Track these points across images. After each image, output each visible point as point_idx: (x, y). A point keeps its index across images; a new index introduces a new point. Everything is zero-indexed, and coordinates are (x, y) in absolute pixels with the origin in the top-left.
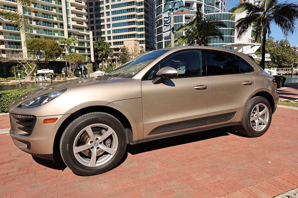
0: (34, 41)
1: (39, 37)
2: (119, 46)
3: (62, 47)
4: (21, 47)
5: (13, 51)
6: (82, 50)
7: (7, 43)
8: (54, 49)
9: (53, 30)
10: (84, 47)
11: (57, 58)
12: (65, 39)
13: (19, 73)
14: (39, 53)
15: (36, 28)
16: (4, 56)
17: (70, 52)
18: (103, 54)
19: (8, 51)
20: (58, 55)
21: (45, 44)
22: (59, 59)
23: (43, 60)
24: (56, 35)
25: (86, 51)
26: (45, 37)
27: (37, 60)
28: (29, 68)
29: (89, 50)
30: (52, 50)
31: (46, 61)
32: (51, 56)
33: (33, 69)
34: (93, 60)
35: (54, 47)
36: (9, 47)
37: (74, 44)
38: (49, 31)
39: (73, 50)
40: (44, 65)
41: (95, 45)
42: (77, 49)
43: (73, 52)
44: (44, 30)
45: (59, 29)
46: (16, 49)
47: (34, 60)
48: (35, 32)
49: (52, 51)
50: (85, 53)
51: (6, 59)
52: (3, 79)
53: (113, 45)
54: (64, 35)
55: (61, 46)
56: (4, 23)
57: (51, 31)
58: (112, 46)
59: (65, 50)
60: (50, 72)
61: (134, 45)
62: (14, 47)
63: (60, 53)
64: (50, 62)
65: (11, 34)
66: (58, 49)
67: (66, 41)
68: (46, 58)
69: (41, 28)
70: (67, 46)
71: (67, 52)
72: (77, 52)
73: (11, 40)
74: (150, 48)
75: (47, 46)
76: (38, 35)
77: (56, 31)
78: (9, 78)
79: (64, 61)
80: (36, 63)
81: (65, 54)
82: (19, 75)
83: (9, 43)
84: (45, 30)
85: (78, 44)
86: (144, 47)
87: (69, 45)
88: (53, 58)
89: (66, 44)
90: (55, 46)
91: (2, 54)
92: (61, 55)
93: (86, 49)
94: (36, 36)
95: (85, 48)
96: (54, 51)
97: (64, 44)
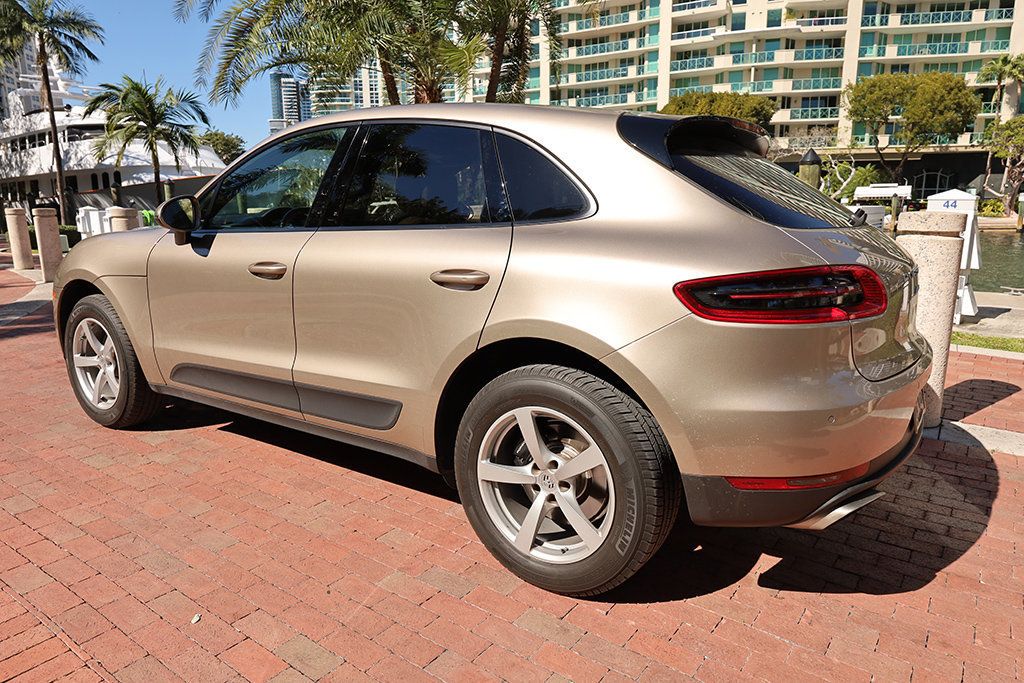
0: (874, 86)
1: (905, 67)
4: (835, 113)
5: (810, 127)
7: (800, 102)
8: (941, 108)
9: (964, 31)
11: (954, 138)
12: (1006, 61)
15: (900, 38)
16: (783, 143)
19: (797, 128)
21: (910, 90)
23: (894, 151)
24: (974, 49)
26: (927, 66)
27: (874, 151)
30: (934, 111)
31: (905, 155)
32: (923, 132)
33: (844, 184)
35: (941, 101)
36: (802, 114)
38: (948, 37)
40: (894, 169)
44: (930, 38)
45: (991, 21)
46: (819, 119)
47: (854, 151)
48: (891, 53)
49: (930, 114)
54: (1006, 45)
55: (980, 91)
56: (801, 41)
57: (957, 37)
59: (998, 106)
60: (895, 195)
62: (814, 113)
64: (925, 156)
65: (815, 71)
66: (959, 105)
67: (1007, 68)
69: (917, 35)
70: (1010, 89)
71: (1005, 113)
73: (811, 90)
75: (919, 99)
76: (900, 63)
77: (978, 34)
79: (979, 149)
80: (873, 163)
81: (994, 120)
83: (807, 101)
84: (932, 38)
89: (1007, 81)
90: (949, 93)
91: (779, 138)
94: (895, 67)
96: (941, 113)
97: (994, 83)
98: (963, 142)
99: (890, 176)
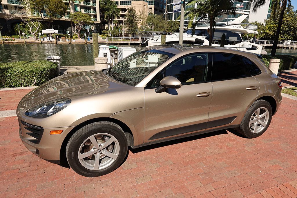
2: (126, 7)
3: (67, 5)
5: (16, 7)
6: (87, 9)
8: (58, 7)
10: (89, 5)
11: (61, 17)
13: (23, 32)
14: (43, 11)
16: (7, 12)
17: (75, 11)
18: (109, 15)
19: (11, 7)
20: (62, 14)
22: (63, 18)
23: (47, 18)
25: (92, 10)
27: (41, 18)
28: (33, 27)
29: (95, 9)
30: (56, 7)
31: (50, 20)
32: (54, 14)
33: (38, 28)
34: (98, 20)
35: (58, 5)
36: (12, 2)
37: (80, 2)
39: (78, 9)
40: (48, 24)
41: (101, 4)
42: (82, 7)
43: (78, 11)
46: (19, 5)
49: (56, 9)
50: (90, 13)
51: (9, 17)
52: (8, 37)
53: (121, 5)
55: (66, 3)
58: (119, 6)
59: (69, 9)
60: (54, 33)
61: (142, 5)
62: (16, 2)
63: (65, 11)
64: (54, 20)
66: (62, 7)
68: (50, 16)
70: (71, 4)
71: (72, 11)
72: (83, 11)
74: (159, 10)
75: (51, 3)
78: (13, 36)
79: (68, 20)
80: (41, 22)
81: (70, 12)
82: (23, 34)
85: (83, 2)
86: (153, 9)
87: (74, 3)
88: (58, 17)
89: (71, 2)
90: (59, 3)
91: (5, 10)
92: (66, 14)
93: (92, 8)
95: (91, 6)
96: (58, 9)
97: (68, 2)
98: (63, 17)
99: (47, 26)
